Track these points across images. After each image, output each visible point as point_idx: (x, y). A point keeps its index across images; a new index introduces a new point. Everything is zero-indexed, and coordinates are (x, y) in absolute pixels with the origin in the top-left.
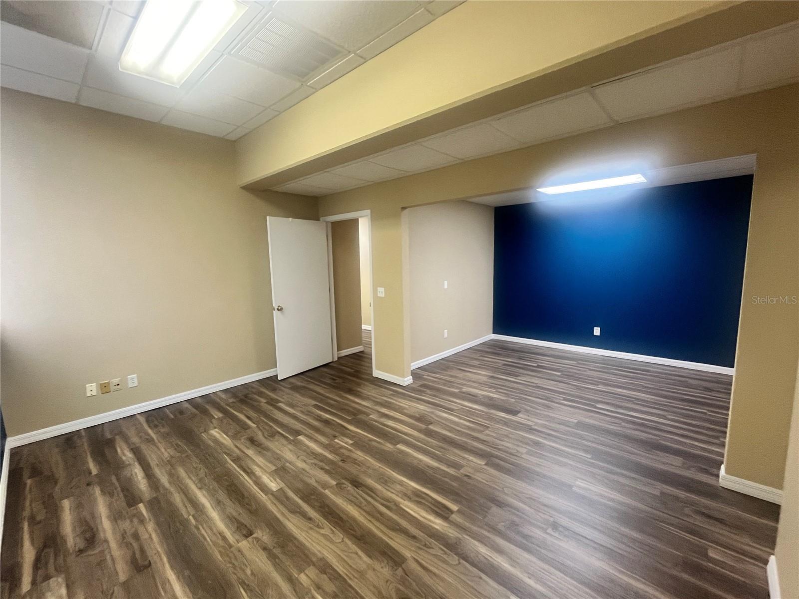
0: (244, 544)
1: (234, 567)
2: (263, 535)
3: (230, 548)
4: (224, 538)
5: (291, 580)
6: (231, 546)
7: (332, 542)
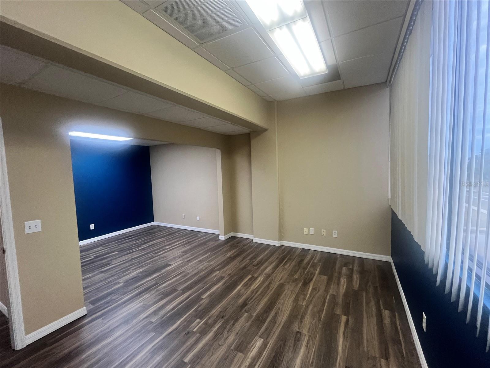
0: (305, 331)
1: (316, 327)
2: (295, 327)
3: (311, 336)
4: (308, 343)
5: (307, 307)
6: (309, 336)
7: (284, 302)
